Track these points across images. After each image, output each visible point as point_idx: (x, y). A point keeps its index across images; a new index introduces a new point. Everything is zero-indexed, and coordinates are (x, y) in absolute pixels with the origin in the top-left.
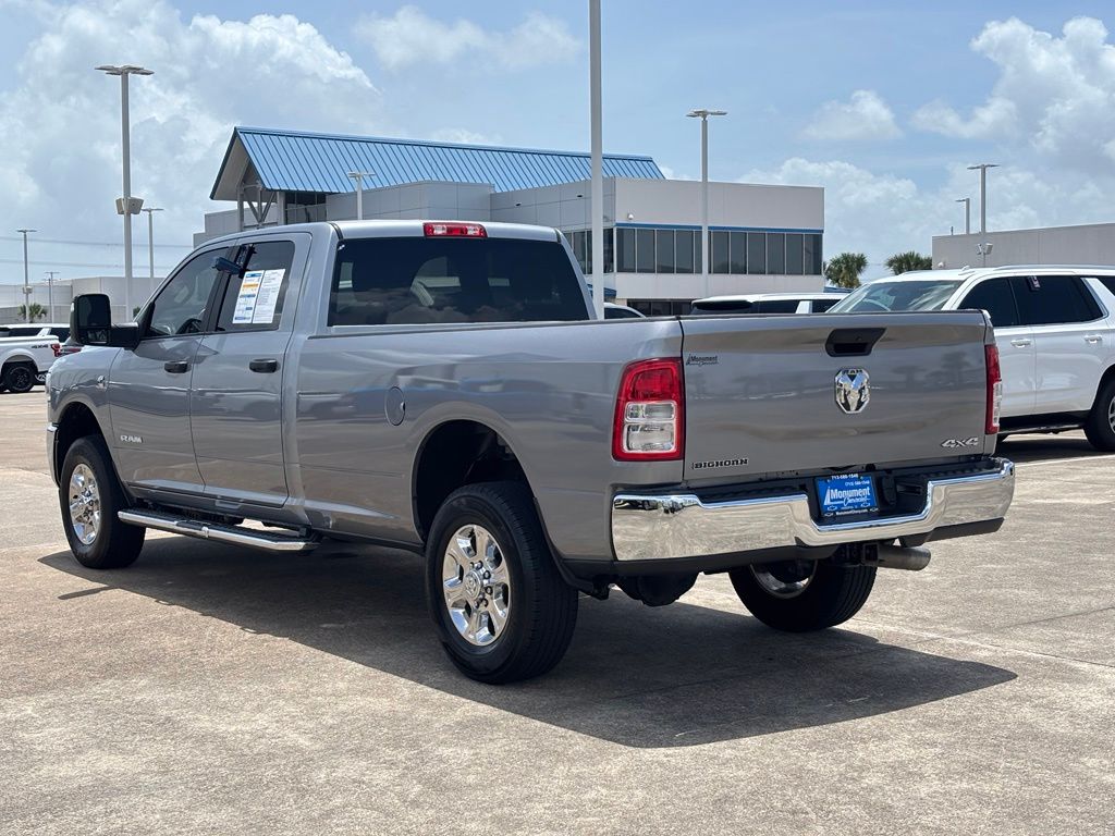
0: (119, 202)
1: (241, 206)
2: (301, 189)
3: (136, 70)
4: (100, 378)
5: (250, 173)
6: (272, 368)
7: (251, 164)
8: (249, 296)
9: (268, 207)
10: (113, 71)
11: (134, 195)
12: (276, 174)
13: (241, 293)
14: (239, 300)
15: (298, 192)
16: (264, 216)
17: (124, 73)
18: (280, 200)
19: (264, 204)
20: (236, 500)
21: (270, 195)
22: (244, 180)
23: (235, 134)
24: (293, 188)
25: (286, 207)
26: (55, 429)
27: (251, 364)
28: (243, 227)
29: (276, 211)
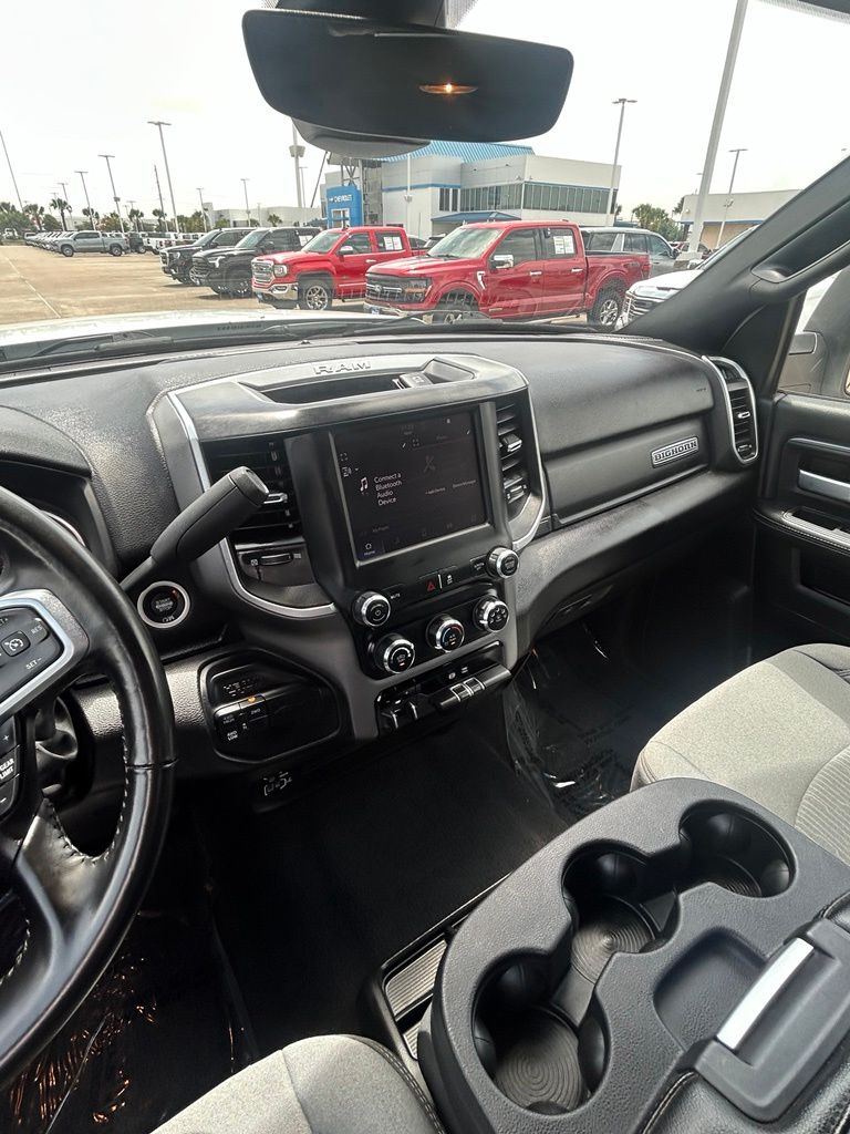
1: (342, 169)
9: (354, 169)
18: (360, 163)
21: (356, 162)
25: (363, 168)
28: (343, 180)
29: (358, 172)
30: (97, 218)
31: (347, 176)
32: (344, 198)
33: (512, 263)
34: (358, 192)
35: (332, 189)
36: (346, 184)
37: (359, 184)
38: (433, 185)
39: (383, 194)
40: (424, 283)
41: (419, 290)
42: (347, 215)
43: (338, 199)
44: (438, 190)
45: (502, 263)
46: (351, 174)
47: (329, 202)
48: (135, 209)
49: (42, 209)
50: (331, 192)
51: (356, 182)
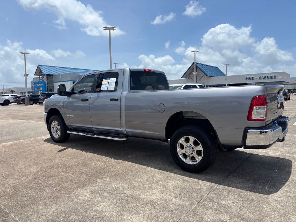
0: (24, 74)
1: (39, 77)
2: (49, 74)
3: (27, 53)
4: (61, 103)
5: (41, 72)
6: (117, 100)
7: (41, 70)
8: (105, 84)
10: (22, 53)
11: (27, 73)
12: (45, 72)
13: (103, 83)
14: (102, 85)
17: (25, 54)
18: (46, 75)
20: (101, 129)
21: (44, 75)
22: (40, 73)
23: (38, 66)
25: (47, 77)
26: (47, 114)
27: (110, 99)
28: (40, 80)
29: (45, 77)
31: (41, 78)
32: (40, 85)
34: (45, 83)
35: (36, 82)
36: (41, 81)
37: (45, 81)
38: (70, 81)
39: (54, 83)
42: (41, 89)
43: (38, 85)
44: (72, 82)
46: (43, 78)
47: (35, 86)
50: (35, 83)
51: (44, 80)
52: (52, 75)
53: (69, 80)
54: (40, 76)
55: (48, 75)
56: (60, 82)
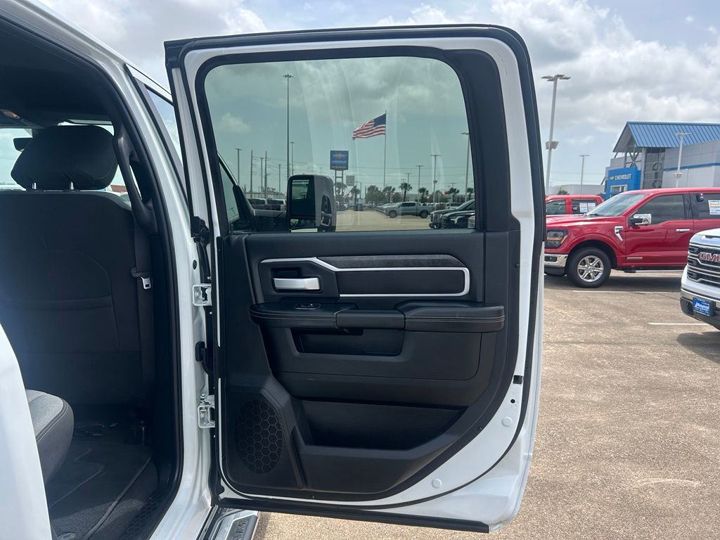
1: (626, 155)
2: (654, 146)
5: (632, 141)
7: (632, 137)
9: (638, 155)
12: (642, 141)
15: (653, 148)
16: (636, 158)
17: (555, 79)
18: (644, 151)
19: (636, 154)
21: (639, 149)
22: (629, 144)
23: (627, 125)
24: (650, 146)
25: (646, 154)
28: (626, 163)
29: (641, 156)
30: (427, 194)
31: (629, 160)
32: (624, 177)
33: (650, 221)
34: (639, 171)
35: (615, 170)
36: (628, 166)
37: (640, 166)
39: (665, 173)
40: (562, 234)
41: (558, 239)
43: (618, 178)
45: (640, 220)
46: (634, 158)
47: (609, 181)
48: (454, 188)
49: (394, 189)
50: (613, 173)
51: (638, 164)
52: (663, 150)
53: (714, 162)
54: (628, 154)
55: (650, 150)
56: (676, 169)
